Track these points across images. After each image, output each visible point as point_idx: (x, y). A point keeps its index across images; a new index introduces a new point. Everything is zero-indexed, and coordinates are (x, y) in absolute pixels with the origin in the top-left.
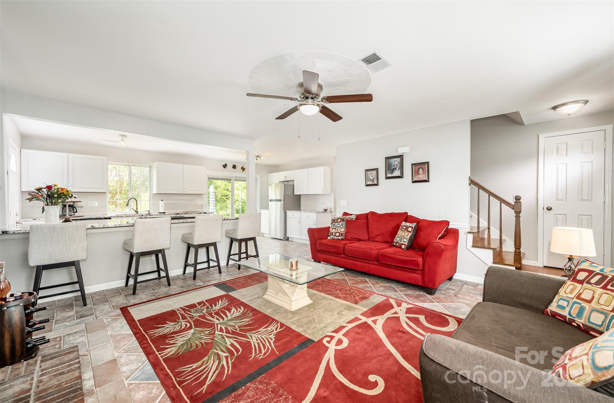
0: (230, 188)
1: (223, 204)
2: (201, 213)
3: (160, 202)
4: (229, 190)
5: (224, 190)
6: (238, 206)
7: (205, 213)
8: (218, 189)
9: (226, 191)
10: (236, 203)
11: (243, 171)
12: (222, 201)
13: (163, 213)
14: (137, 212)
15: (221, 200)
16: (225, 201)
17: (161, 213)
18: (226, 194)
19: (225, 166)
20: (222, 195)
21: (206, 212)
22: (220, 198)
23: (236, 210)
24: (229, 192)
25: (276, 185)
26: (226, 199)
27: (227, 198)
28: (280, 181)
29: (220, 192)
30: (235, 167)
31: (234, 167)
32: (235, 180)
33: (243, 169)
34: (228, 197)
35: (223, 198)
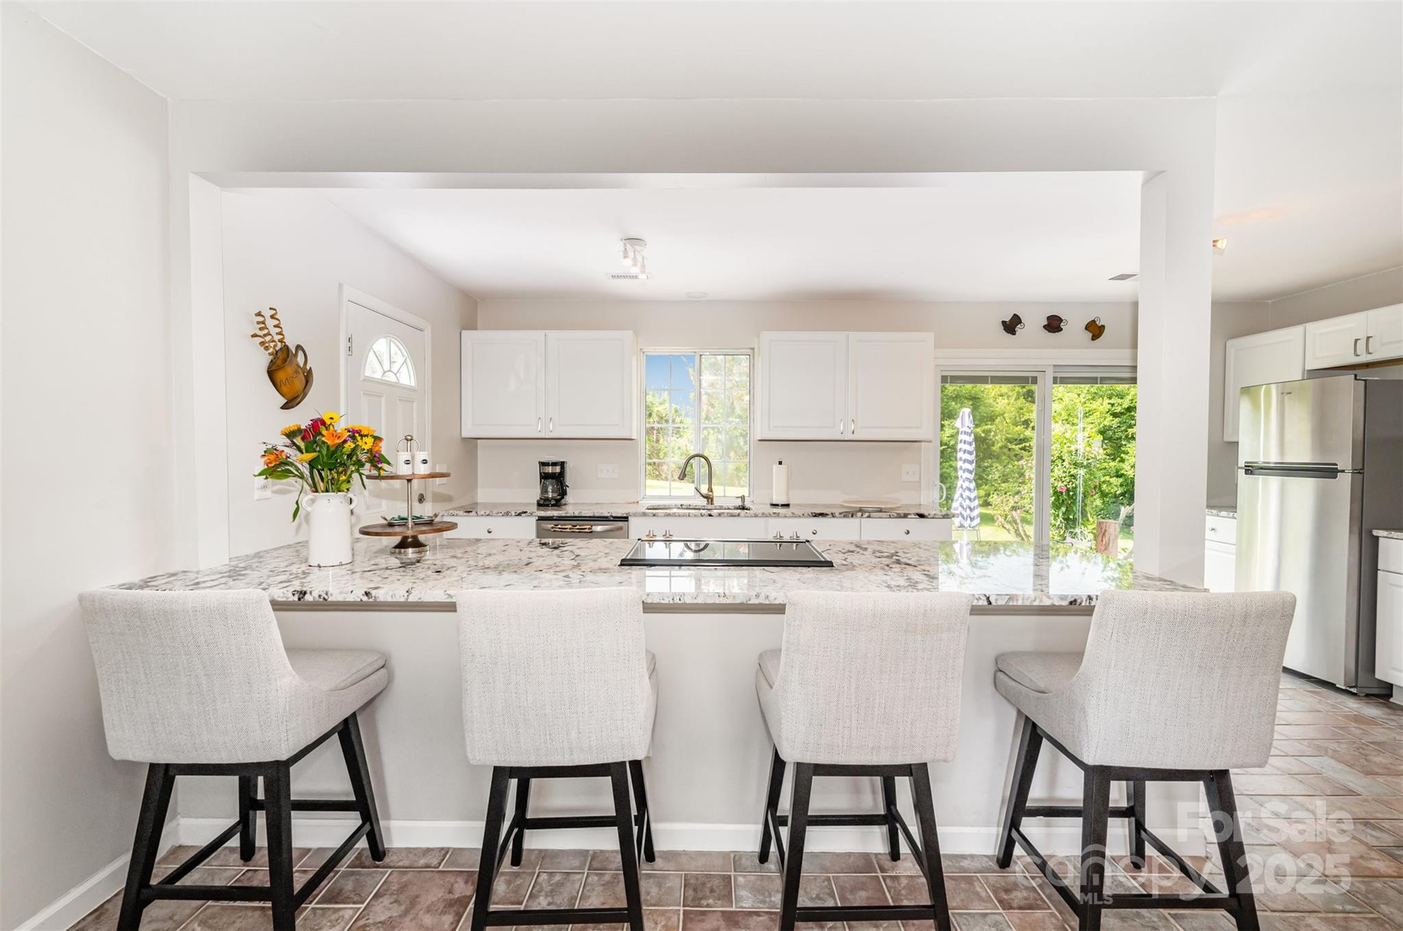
0: (1033, 416)
1: (1010, 466)
2: (905, 516)
3: (776, 467)
4: (1032, 425)
5: (1016, 424)
6: (1060, 479)
7: (921, 516)
8: (997, 421)
9: (1019, 428)
10: (1056, 469)
11: (1094, 338)
12: (1009, 457)
13: (783, 505)
14: (709, 498)
15: (1005, 454)
16: (1016, 455)
17: (777, 505)
18: (1022, 437)
19: (1012, 325)
20: (1010, 441)
21: (926, 514)
22: (1001, 448)
23: (1055, 493)
24: (1030, 429)
25: (1286, 390)
26: (1021, 449)
27: (1024, 449)
28: (1309, 371)
29: (1002, 431)
30: (1055, 323)
31: (1054, 325)
32: (1055, 380)
33: (1095, 330)
34: (1027, 444)
35: (1010, 446)
